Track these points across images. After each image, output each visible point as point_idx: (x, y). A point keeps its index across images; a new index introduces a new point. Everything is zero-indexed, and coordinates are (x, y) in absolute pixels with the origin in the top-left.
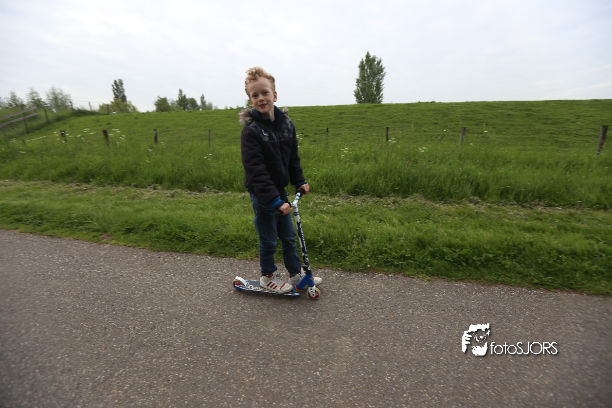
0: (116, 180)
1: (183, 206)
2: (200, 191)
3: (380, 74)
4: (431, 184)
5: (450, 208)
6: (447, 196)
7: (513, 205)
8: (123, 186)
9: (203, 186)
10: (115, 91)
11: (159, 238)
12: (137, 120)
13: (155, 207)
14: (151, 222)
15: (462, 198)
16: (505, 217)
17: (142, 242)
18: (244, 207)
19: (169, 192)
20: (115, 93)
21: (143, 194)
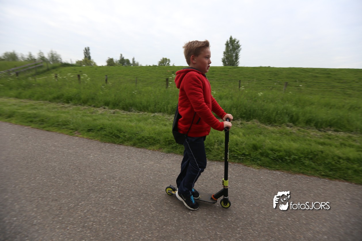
0: (83, 102)
1: (120, 119)
2: (129, 111)
3: (238, 49)
4: (264, 114)
5: (274, 129)
6: (273, 122)
7: (313, 129)
8: (87, 106)
9: (131, 108)
10: (85, 54)
11: (106, 135)
12: (96, 70)
13: (104, 118)
14: (102, 126)
15: (282, 124)
16: (308, 136)
17: (96, 137)
18: (154, 121)
19: (112, 111)
20: (85, 55)
21: (98, 111)
